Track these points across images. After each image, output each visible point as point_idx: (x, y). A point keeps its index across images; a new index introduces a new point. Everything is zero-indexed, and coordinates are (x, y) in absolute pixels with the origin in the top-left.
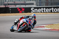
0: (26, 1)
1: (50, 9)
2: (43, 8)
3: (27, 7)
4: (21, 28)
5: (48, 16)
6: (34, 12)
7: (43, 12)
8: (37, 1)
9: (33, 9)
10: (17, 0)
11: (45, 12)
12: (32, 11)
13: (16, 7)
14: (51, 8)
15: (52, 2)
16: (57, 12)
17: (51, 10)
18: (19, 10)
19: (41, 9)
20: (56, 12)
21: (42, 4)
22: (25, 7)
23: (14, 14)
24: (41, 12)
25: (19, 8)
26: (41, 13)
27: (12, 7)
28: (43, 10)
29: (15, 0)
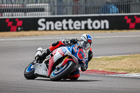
0: (25, 2)
2: (67, 19)
3: (30, 17)
8: (52, 4)
9: (42, 22)
12: (41, 27)
13: (3, 17)
15: (88, 4)
16: (100, 29)
17: (86, 25)
18: (10, 24)
20: (97, 30)
21: (65, 10)
22: (23, 17)
26: (63, 32)
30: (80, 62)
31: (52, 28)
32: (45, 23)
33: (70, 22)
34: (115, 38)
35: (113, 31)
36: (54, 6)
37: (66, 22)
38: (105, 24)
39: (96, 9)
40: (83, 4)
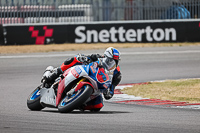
0: (57, 2)
1: (139, 31)
3: (63, 23)
4: (70, 96)
5: (133, 55)
6: (86, 42)
7: (116, 40)
9: (81, 31)
10: (28, 1)
11: (123, 40)
12: (80, 38)
13: (25, 24)
14: (143, 26)
15: (147, 6)
16: (164, 41)
17: (144, 35)
18: (35, 33)
19: (109, 29)
20: (160, 42)
21: (113, 14)
22: (54, 23)
23: (19, 47)
24: (110, 42)
25: (36, 27)
27: (9, 25)
28: (117, 36)
29: (21, 1)
30: (101, 87)
31: (96, 40)
32: (85, 32)
33: (121, 31)
34: (186, 54)
35: (183, 44)
36: (99, 8)
37: (116, 32)
38: (171, 34)
39: (158, 13)
40: (139, 5)
